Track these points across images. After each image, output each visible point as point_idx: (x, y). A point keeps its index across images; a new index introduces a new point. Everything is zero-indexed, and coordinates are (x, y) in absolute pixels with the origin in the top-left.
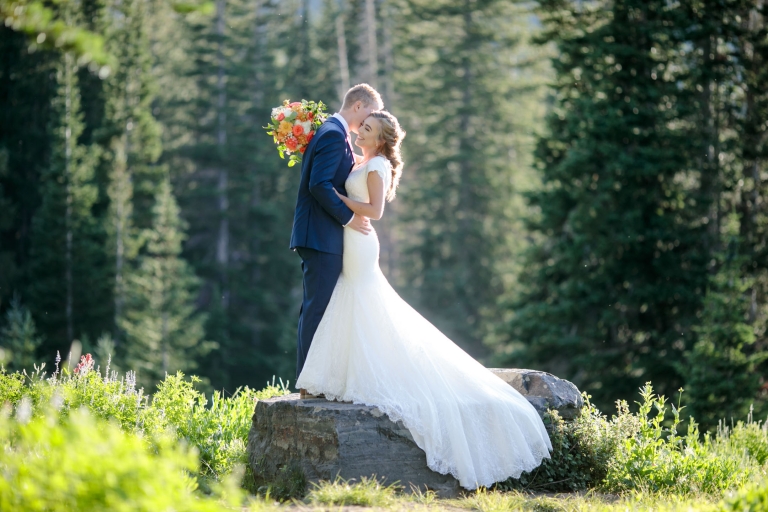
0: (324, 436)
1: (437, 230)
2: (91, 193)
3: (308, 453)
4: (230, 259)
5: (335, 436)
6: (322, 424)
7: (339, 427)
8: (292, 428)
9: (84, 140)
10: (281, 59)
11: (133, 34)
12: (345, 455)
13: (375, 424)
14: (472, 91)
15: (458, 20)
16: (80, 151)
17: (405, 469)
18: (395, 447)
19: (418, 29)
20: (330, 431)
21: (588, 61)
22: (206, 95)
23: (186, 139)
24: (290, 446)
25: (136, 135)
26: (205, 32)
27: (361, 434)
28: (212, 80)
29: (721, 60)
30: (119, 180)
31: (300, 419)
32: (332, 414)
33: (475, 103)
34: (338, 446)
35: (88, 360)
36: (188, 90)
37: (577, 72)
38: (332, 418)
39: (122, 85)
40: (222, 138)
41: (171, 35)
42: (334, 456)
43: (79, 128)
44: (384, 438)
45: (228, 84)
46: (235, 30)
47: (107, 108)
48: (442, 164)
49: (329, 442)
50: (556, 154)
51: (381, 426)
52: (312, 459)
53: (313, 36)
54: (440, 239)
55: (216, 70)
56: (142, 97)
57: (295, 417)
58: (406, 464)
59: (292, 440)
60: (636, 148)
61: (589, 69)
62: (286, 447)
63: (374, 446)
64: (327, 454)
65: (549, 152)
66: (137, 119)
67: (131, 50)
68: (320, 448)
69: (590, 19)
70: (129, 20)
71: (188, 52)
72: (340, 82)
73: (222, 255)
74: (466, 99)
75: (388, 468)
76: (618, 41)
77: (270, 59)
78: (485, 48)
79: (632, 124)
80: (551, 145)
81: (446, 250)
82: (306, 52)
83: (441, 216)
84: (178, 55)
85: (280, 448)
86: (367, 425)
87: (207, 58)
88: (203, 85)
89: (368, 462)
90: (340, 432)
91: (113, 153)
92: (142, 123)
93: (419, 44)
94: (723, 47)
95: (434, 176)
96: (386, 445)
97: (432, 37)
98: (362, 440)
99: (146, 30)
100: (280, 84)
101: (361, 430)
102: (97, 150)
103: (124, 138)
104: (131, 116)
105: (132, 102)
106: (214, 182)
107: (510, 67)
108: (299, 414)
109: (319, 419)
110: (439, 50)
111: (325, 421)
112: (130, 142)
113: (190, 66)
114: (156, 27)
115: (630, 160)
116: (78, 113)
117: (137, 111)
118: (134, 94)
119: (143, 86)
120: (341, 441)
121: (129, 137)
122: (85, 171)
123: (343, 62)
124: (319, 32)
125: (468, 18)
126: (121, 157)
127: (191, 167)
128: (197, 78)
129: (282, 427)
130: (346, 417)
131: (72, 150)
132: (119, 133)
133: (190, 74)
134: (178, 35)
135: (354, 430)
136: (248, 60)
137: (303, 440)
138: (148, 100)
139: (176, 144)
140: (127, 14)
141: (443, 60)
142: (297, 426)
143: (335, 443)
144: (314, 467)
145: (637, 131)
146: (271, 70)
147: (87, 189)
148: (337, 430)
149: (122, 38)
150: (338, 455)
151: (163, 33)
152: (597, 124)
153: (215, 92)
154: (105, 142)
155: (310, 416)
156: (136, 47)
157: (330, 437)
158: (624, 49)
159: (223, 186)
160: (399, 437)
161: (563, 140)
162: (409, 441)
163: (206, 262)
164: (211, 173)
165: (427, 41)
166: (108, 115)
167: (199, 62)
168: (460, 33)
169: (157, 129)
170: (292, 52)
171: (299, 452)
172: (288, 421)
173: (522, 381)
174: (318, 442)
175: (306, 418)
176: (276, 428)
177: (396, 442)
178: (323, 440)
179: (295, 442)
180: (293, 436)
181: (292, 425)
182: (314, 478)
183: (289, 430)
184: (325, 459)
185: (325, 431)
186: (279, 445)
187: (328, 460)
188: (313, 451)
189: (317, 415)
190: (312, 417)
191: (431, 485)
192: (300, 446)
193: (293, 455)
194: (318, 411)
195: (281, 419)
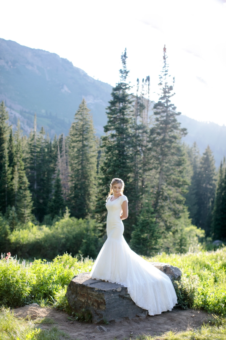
0: (100, 300)
1: (77, 183)
2: (10, 176)
3: (93, 304)
4: (37, 188)
5: (104, 301)
6: (99, 295)
7: (105, 297)
8: (86, 294)
9: (9, 166)
10: (46, 150)
11: (19, 146)
12: (108, 308)
13: (118, 294)
14: (84, 156)
15: (81, 143)
16: (8, 168)
17: (129, 310)
18: (125, 302)
19: (73, 144)
20: (102, 298)
21: (112, 151)
22: (32, 157)
23: (28, 165)
24: (85, 301)
25: (19, 165)
26: (32, 145)
27: (113, 299)
28: (34, 154)
29: (138, 151)
30: (16, 174)
31: (89, 292)
32: (103, 292)
33: (84, 158)
34: (105, 305)
35: (9, 254)
36: (29, 156)
37: (110, 153)
38: (103, 294)
39: (17, 155)
40: (35, 165)
41: (26, 146)
42: (104, 308)
43: (8, 164)
44: (121, 299)
45: (37, 155)
46: (38, 145)
47: (14, 159)
48: (78, 170)
49: (102, 303)
50: (105, 170)
51: (120, 295)
52: (94, 307)
53: (52, 145)
54: (77, 184)
55: (34, 152)
56: (20, 157)
57: (87, 290)
58: (129, 308)
59: (86, 299)
60: (122, 169)
61: (112, 152)
62: (83, 301)
63: (118, 302)
64: (101, 306)
65: (104, 169)
66: (19, 162)
67: (18, 148)
68: (98, 304)
69: (112, 143)
70: (18, 143)
71: (29, 149)
72: (58, 154)
73: (35, 187)
74: (82, 157)
75: (123, 310)
76: (118, 147)
77: (44, 150)
78: (86, 148)
79: (121, 164)
80: (104, 168)
81: (79, 187)
82: (51, 149)
83: (78, 180)
84: (27, 149)
85: (81, 301)
86: (115, 295)
87: (32, 150)
88: (32, 155)
89: (116, 309)
90: (106, 299)
91: (15, 168)
92: (20, 162)
93: (74, 147)
94: (139, 148)
95: (76, 172)
96: (122, 301)
97: (76, 146)
98: (114, 301)
99: (21, 144)
100: (46, 155)
101: (113, 297)
102: (11, 168)
103: (17, 165)
104: (18, 161)
105: (19, 159)
106: (33, 173)
107: (91, 152)
108: (89, 290)
109: (97, 293)
110: (77, 148)
111: (100, 295)
112: (18, 166)
113: (29, 151)
114: (23, 144)
115: (121, 171)
116: (8, 161)
117: (19, 160)
118: (19, 157)
119: (21, 155)
120: (107, 303)
121: (18, 165)
122: (9, 172)
123: (59, 151)
124: (53, 145)
125: (83, 142)
126: (16, 169)
127: (29, 170)
128: (31, 153)
129: (82, 293)
130: (108, 293)
131: (7, 168)
132: (16, 164)
133: (29, 153)
134: (27, 145)
135: (111, 297)
136: (40, 150)
137: (90, 300)
138: (21, 158)
139: (26, 166)
140: (17, 142)
141: (78, 150)
142: (88, 294)
143: (104, 303)
144: (95, 311)
145: (122, 165)
146: (44, 152)
147: (10, 175)
148: (105, 299)
149: (16, 146)
150: (106, 308)
151: (24, 145)
152: (114, 164)
153: (34, 156)
154: (13, 166)
155: (93, 291)
156: (19, 148)
157: (102, 301)
158: (119, 148)
159: (35, 174)
160: (127, 298)
161: (107, 167)
162: (130, 299)
163: (32, 188)
164: (33, 171)
165: (75, 147)
166: (14, 161)
167: (31, 150)
168: (81, 145)
169: (23, 164)
170: (48, 149)
171: (89, 303)
172: (84, 291)
173: (163, 269)
174: (97, 301)
175: (92, 292)
176: (79, 293)
177: (125, 300)
178: (99, 301)
179: (87, 300)
180: (87, 297)
181: (86, 293)
182: (96, 315)
183: (85, 295)
184: (100, 308)
185: (100, 298)
186: (81, 299)
187: (101, 309)
188: (95, 304)
189: (96, 291)
190: (94, 292)
191: (138, 315)
192: (89, 302)
193: (86, 304)
194: (97, 290)
195: (81, 290)
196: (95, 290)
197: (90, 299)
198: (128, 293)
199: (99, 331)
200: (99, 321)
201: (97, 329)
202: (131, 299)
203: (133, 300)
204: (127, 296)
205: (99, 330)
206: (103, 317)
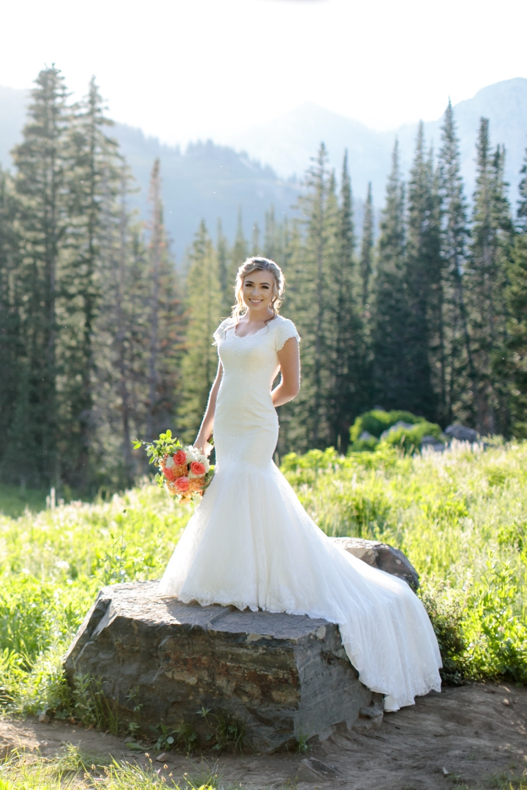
0: (272, 673)
3: (238, 691)
5: (293, 673)
6: (268, 658)
7: (301, 661)
8: (204, 658)
12: (304, 696)
13: (319, 648)
17: (344, 698)
18: (334, 672)
20: (283, 667)
24: (200, 680)
27: (312, 665)
31: (220, 649)
34: (298, 686)
44: (326, 663)
51: (324, 649)
52: (246, 699)
57: (211, 645)
58: (345, 692)
59: (204, 673)
62: (192, 680)
63: (321, 677)
64: (275, 695)
68: (262, 687)
85: (180, 682)
86: (315, 652)
89: (319, 698)
98: (313, 672)
101: (312, 660)
108: (217, 642)
109: (261, 651)
111: (275, 654)
120: (305, 679)
129: (184, 656)
130: (301, 648)
135: (307, 662)
137: (227, 674)
142: (216, 657)
143: (293, 682)
144: (253, 711)
148: (298, 667)
150: (300, 697)
155: (242, 645)
157: (282, 674)
160: (338, 659)
162: (345, 661)
171: (220, 688)
172: (197, 648)
173: (373, 558)
174: (259, 679)
175: (235, 648)
176: (172, 656)
177: (335, 667)
178: (270, 677)
179: (212, 676)
180: (208, 669)
181: (204, 654)
182: (258, 726)
183: (199, 660)
184: (273, 701)
185: (275, 667)
186: (177, 677)
187: (280, 703)
188: (248, 689)
189: (255, 645)
190: (246, 647)
191: (364, 712)
192: (221, 682)
193: (206, 692)
194: (255, 640)
195: (183, 645)
196: (249, 640)
197: (227, 672)
198: (343, 643)
199: (318, 775)
200: (278, 743)
201: (307, 768)
202: (350, 662)
203: (352, 664)
204: (340, 654)
205: (317, 772)
206: (293, 729)
